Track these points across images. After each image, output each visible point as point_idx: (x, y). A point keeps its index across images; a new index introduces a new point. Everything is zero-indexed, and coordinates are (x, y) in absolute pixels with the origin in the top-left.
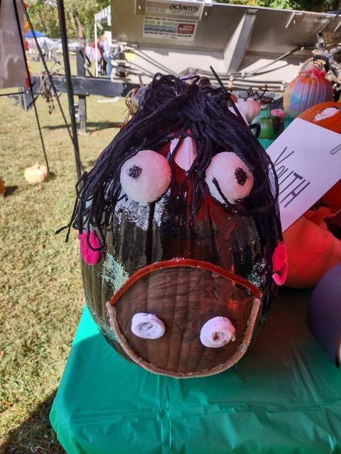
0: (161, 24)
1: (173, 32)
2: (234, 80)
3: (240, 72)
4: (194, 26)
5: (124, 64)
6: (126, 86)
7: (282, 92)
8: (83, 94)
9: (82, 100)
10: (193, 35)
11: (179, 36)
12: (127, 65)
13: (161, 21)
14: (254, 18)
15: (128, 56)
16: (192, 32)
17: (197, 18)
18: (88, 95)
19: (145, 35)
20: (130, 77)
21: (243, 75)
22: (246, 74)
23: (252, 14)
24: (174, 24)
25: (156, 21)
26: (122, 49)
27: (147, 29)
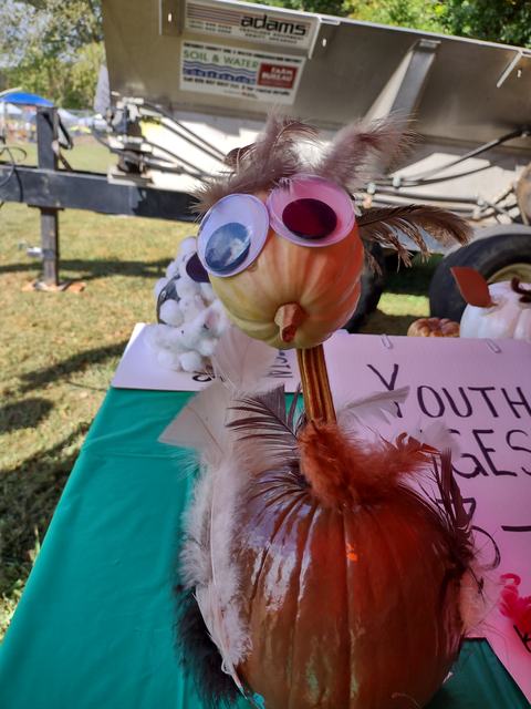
0: (222, 63)
1: (248, 81)
2: (377, 192)
3: (392, 175)
4: (294, 70)
5: (139, 145)
6: (144, 194)
7: (477, 221)
8: (50, 205)
9: (49, 219)
10: (293, 92)
11: (261, 91)
12: (145, 148)
13: (221, 55)
14: (430, 59)
15: (147, 128)
16: (290, 85)
17: (304, 52)
18: (63, 209)
19: (185, 86)
20: (153, 174)
21: (396, 182)
22: (402, 180)
23: (427, 50)
24: (252, 64)
25: (210, 55)
26: (134, 113)
27: (189, 72)
